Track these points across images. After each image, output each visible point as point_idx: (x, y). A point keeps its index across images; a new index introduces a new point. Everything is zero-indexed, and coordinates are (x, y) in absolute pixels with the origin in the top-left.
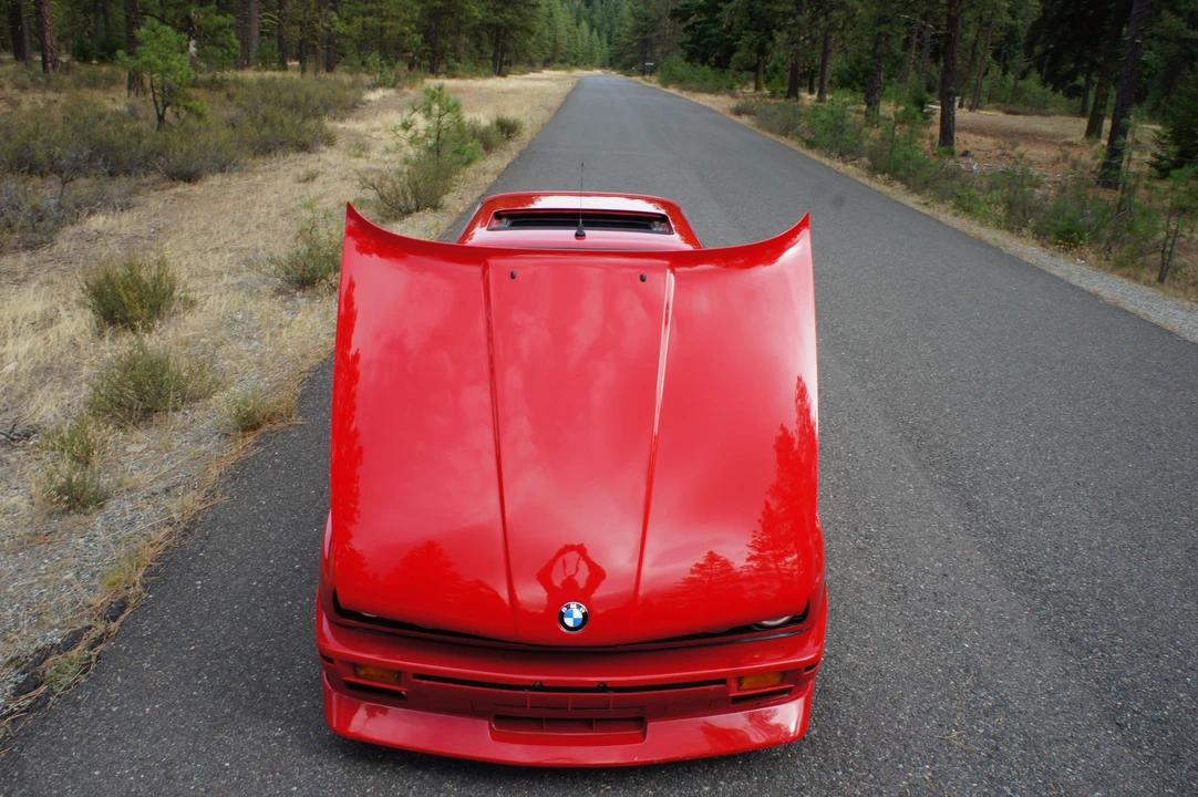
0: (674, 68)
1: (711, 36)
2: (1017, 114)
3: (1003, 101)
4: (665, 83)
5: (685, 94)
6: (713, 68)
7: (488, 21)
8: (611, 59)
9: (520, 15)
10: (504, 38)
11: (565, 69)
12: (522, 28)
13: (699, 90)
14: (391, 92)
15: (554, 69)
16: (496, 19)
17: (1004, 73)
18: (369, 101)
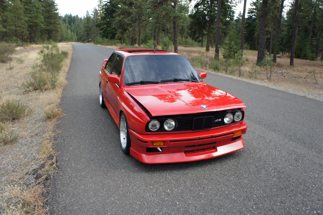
0: (98, 40)
1: (108, 31)
2: (187, 47)
3: (183, 44)
4: (96, 44)
5: (103, 46)
6: (109, 39)
7: (46, 28)
8: (78, 39)
9: (55, 27)
10: (50, 33)
11: (66, 42)
12: (55, 31)
13: (107, 45)
14: (22, 48)
15: (63, 42)
16: (48, 28)
17: (182, 38)
18: (17, 50)
